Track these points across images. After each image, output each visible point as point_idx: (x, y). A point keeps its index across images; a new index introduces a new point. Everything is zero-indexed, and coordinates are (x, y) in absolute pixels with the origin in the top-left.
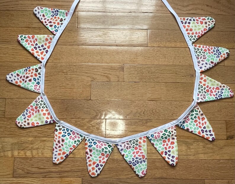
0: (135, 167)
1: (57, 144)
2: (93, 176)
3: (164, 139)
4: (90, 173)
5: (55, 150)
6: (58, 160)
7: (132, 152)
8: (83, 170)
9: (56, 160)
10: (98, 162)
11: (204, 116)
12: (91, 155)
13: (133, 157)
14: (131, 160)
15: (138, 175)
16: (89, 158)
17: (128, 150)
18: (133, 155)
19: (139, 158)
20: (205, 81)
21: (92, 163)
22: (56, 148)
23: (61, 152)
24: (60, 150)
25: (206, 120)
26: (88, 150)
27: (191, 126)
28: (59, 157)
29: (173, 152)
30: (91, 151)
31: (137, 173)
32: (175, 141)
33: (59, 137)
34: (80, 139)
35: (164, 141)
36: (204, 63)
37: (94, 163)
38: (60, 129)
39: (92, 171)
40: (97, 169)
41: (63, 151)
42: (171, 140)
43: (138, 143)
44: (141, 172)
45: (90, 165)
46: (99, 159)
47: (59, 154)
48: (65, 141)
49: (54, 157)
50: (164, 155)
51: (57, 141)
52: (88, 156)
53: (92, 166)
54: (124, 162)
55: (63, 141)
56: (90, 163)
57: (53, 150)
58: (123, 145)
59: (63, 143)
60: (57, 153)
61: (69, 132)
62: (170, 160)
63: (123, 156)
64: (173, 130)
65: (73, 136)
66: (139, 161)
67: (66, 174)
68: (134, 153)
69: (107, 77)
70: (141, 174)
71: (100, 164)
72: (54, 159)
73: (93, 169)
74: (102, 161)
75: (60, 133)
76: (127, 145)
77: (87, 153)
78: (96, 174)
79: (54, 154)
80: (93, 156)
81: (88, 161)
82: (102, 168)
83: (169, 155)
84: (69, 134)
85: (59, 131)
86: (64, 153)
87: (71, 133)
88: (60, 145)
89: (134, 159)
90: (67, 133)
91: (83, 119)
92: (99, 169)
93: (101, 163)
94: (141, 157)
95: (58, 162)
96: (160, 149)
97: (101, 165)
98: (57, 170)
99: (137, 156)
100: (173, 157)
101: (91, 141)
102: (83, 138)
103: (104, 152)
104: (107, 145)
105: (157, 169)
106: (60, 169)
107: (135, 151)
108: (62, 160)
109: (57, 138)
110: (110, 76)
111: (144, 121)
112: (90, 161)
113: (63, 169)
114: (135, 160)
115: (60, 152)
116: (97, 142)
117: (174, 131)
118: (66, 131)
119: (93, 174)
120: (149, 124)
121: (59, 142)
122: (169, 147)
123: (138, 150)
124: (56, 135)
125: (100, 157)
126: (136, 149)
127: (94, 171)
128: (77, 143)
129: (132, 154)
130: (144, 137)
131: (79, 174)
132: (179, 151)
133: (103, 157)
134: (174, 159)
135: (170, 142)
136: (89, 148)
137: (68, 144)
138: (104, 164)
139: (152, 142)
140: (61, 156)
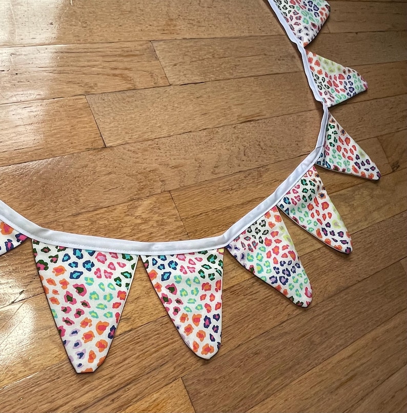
0: (286, 287)
1: (65, 310)
2: (208, 356)
3: (308, 200)
4: (199, 353)
5: (68, 329)
6: (92, 357)
7: (264, 255)
8: (175, 353)
9: (85, 360)
10: (204, 313)
11: (347, 135)
12: (178, 301)
13: (273, 265)
14: (274, 273)
15: (299, 305)
16: (176, 310)
17: (254, 254)
18: (271, 260)
19: (287, 260)
20: (317, 63)
21: (190, 322)
22: (68, 322)
23: (93, 329)
24: (85, 323)
25: (352, 142)
26: (164, 291)
27: (336, 160)
28: (91, 346)
29: (336, 224)
30: (172, 289)
31: (296, 300)
32: (327, 199)
33: (64, 283)
34: (128, 268)
35: (310, 207)
36: (301, 27)
37: (196, 320)
38: (54, 259)
39: (201, 345)
40: (209, 331)
41: (95, 322)
42: (320, 201)
43: (267, 227)
44: (303, 292)
45: (189, 330)
46: (203, 303)
47: (88, 337)
48: (89, 289)
49: (73, 352)
50: (324, 238)
51: (61, 298)
52: (171, 306)
53: (196, 329)
54: (257, 286)
55: (81, 290)
56: (186, 324)
57: (61, 331)
58: (239, 245)
59: (86, 298)
60: (79, 337)
61: (87, 257)
62: (339, 243)
63: (252, 270)
64: (313, 177)
65: (103, 267)
66: (290, 268)
67: (132, 391)
68: (269, 255)
69: (124, 78)
70: (305, 300)
71: (210, 315)
72: (76, 361)
73: (201, 335)
74: (213, 305)
75: (59, 271)
76: (246, 243)
77: (165, 299)
78: (214, 345)
79: (69, 347)
80: (184, 300)
81: (177, 321)
82: (219, 323)
83: (332, 233)
84: (88, 265)
85: (52, 266)
86: (101, 328)
87: (93, 259)
88: (78, 306)
89: (278, 269)
90: (81, 262)
91: (110, 208)
92: (215, 329)
93: (214, 312)
94: (290, 258)
95: (94, 365)
96: (312, 225)
97: (216, 317)
98: (99, 393)
99: (280, 259)
100: (341, 234)
101: (160, 262)
102: (135, 261)
103: (207, 280)
104: (205, 257)
105: (324, 273)
106: (106, 385)
107: (269, 249)
108: (104, 353)
109: (58, 287)
110: (130, 74)
111: (255, 173)
112: (183, 319)
113: (116, 381)
114: (281, 269)
115: (87, 330)
116: (175, 259)
117: (318, 179)
118: (74, 258)
119: (207, 349)
120: (266, 178)
121: (69, 298)
122: (324, 217)
123: (274, 245)
124: (51, 281)
125: (203, 297)
126: (269, 243)
127: (207, 340)
128: (124, 281)
129: (265, 259)
130: (273, 209)
131: (168, 369)
132: (343, 217)
133: (208, 293)
134: (345, 238)
135: (320, 206)
136: (164, 284)
137: (101, 294)
138: (219, 312)
139: (291, 215)
140: (97, 338)
